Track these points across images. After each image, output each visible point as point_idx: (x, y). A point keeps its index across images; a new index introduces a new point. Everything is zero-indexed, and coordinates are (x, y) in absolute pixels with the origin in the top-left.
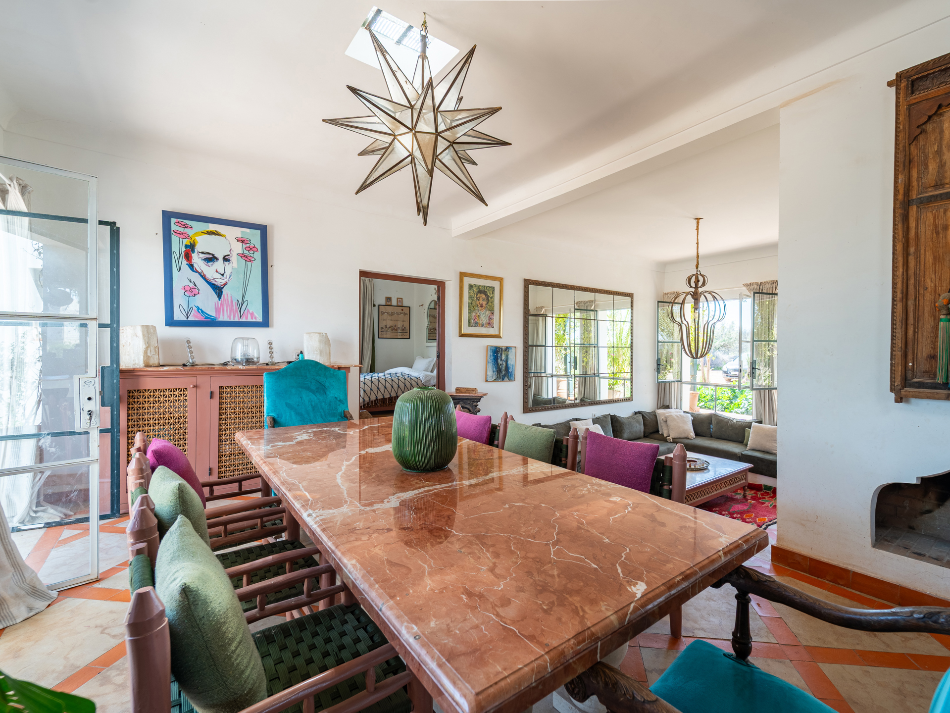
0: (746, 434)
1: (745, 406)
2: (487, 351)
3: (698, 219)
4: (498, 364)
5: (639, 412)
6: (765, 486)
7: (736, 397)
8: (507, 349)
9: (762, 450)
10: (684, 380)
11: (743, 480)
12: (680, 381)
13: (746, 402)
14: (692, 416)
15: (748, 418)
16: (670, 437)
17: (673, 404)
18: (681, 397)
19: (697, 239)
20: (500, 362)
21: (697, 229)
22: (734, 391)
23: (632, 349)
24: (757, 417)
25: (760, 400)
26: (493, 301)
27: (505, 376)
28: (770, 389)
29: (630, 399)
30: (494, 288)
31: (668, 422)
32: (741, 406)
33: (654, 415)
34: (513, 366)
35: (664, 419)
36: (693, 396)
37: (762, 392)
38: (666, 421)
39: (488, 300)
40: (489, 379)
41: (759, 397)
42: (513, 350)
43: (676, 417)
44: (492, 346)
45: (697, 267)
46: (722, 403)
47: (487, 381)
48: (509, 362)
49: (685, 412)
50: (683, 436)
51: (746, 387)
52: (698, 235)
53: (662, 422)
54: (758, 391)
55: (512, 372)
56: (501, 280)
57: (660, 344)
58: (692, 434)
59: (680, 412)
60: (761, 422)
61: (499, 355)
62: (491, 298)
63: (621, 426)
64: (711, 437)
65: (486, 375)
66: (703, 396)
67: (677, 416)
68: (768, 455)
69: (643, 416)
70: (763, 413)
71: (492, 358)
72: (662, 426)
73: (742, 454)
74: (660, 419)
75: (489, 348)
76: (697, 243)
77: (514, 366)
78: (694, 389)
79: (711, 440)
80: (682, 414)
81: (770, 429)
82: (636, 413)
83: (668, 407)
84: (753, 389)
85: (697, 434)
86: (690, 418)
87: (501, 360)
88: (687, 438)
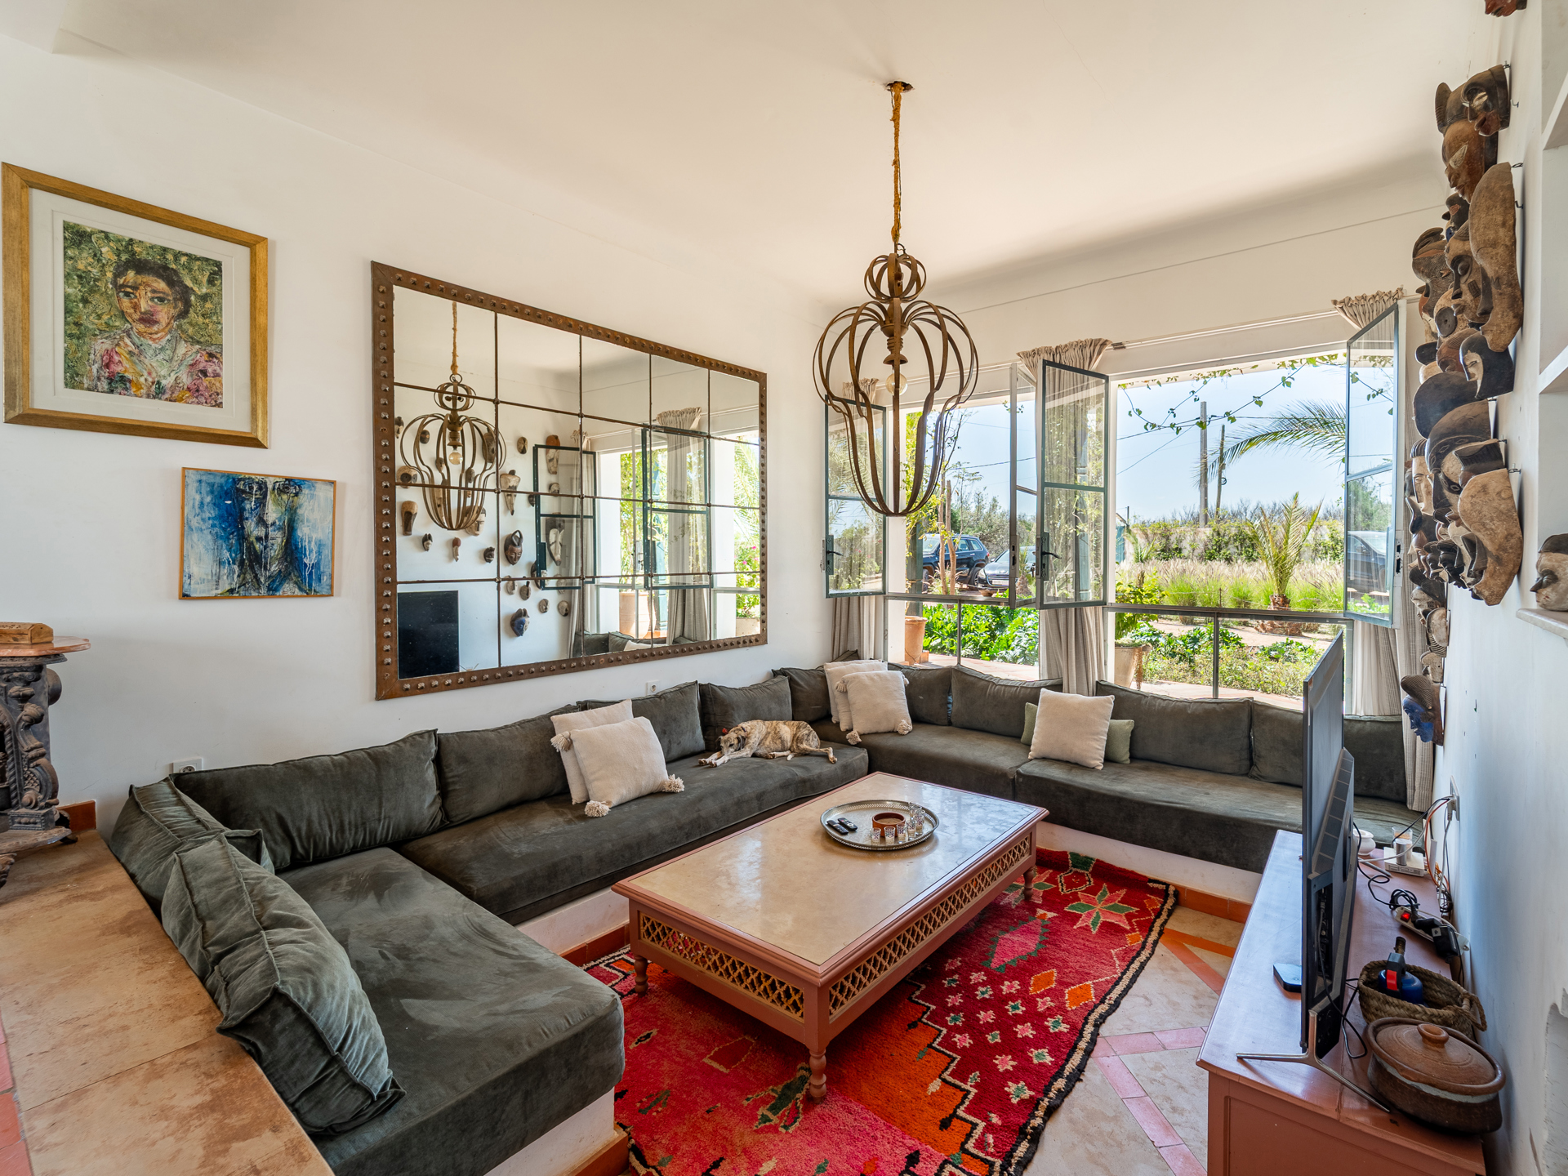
0: (1027, 718)
1: (1022, 644)
2: (184, 486)
3: (899, 87)
4: (243, 537)
5: (783, 672)
6: (1075, 856)
7: (1001, 626)
8: (291, 486)
9: (1065, 757)
10: (891, 589)
11: (1023, 855)
12: (884, 592)
13: (1022, 634)
14: (906, 675)
15: (1030, 674)
16: (855, 732)
17: (868, 649)
18: (885, 631)
19: (896, 148)
20: (252, 528)
21: (896, 118)
22: (997, 613)
23: (763, 514)
24: (1049, 672)
25: (1057, 634)
26: (217, 311)
27: (283, 577)
28: (1079, 605)
29: (760, 640)
30: (218, 264)
31: (850, 695)
32: (1013, 644)
33: (820, 675)
34: (320, 545)
35: (841, 687)
36: (913, 628)
37: (1062, 611)
38: (845, 692)
39: (187, 304)
40: (196, 589)
41: (1055, 625)
42: (323, 493)
43: (868, 682)
44: (209, 472)
45: (896, 235)
46: (976, 638)
47: (185, 596)
48: (303, 531)
49: (893, 667)
50: (883, 727)
51: (1026, 603)
52: (897, 135)
53: (836, 693)
54: (1052, 611)
55: (317, 566)
56: (252, 243)
57: (832, 502)
58: (906, 723)
59: (879, 668)
60: (1058, 687)
61: (249, 505)
62: (204, 298)
63: (725, 713)
64: (950, 724)
65: (184, 575)
66: (939, 624)
67: (872, 679)
68: (1079, 772)
69: (791, 680)
70: (1063, 664)
71: (211, 512)
72: (836, 704)
73: (1019, 773)
74: (834, 685)
75: (192, 478)
76: (896, 163)
77: (329, 546)
78: (915, 609)
79: (949, 733)
80: (885, 671)
81: (1082, 704)
82: (775, 673)
83: (856, 655)
84: (1043, 607)
85: (917, 719)
86: (901, 680)
87: (261, 521)
88: (894, 732)
